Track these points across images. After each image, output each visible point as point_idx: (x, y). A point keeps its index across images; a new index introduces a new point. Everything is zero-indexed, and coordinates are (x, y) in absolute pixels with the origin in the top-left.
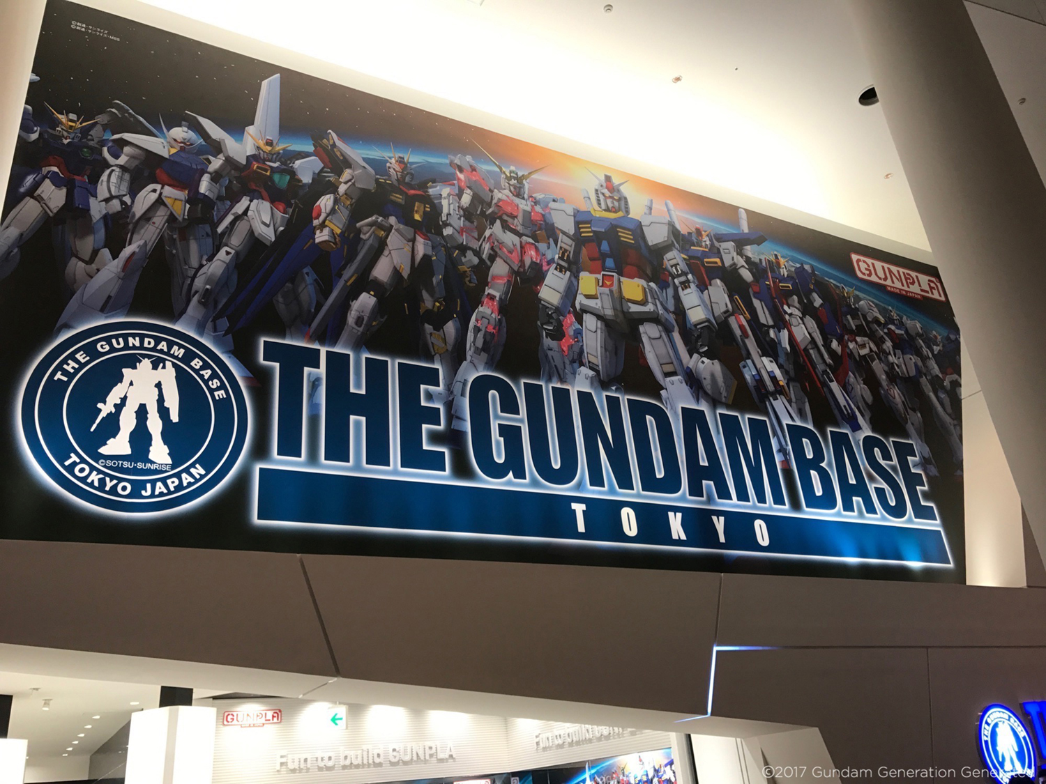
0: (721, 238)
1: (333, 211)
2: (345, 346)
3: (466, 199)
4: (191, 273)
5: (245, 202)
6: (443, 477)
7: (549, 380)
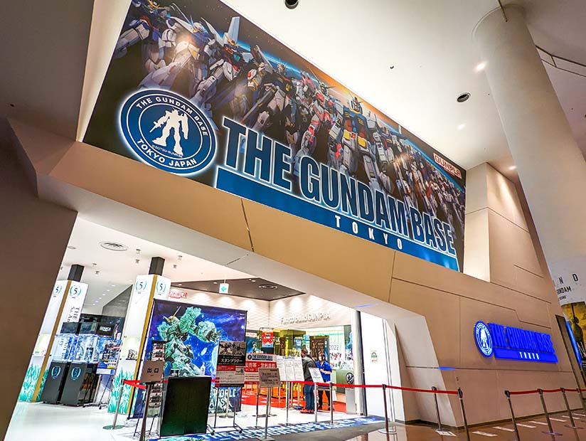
0: (392, 133)
1: (255, 76)
2: (256, 130)
3: (306, 89)
4: (198, 82)
5: (221, 61)
6: (289, 192)
7: (330, 166)
